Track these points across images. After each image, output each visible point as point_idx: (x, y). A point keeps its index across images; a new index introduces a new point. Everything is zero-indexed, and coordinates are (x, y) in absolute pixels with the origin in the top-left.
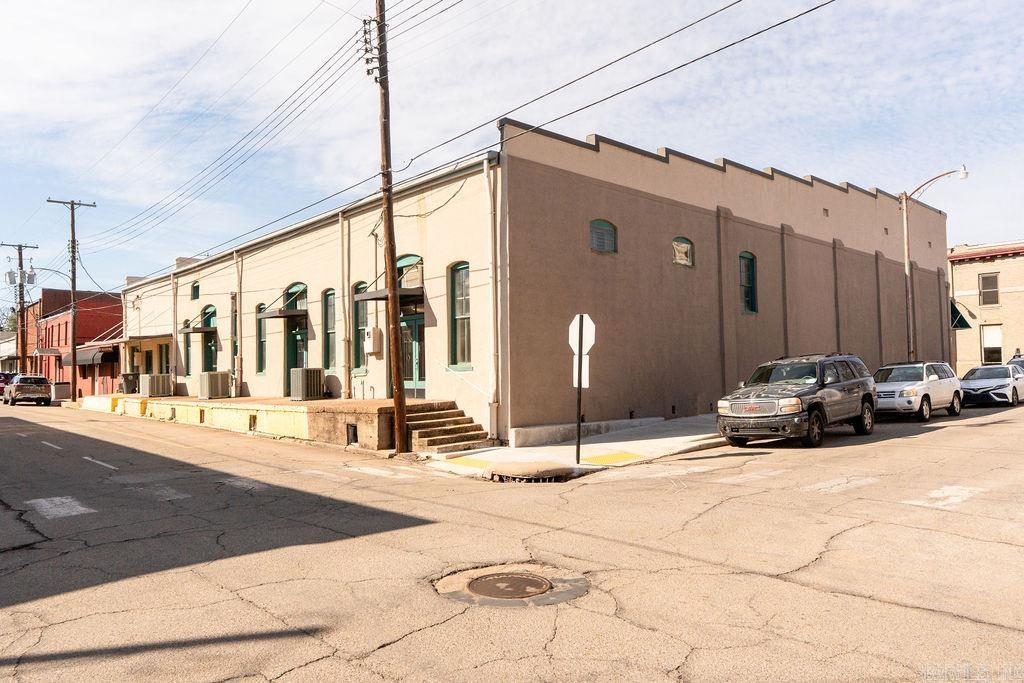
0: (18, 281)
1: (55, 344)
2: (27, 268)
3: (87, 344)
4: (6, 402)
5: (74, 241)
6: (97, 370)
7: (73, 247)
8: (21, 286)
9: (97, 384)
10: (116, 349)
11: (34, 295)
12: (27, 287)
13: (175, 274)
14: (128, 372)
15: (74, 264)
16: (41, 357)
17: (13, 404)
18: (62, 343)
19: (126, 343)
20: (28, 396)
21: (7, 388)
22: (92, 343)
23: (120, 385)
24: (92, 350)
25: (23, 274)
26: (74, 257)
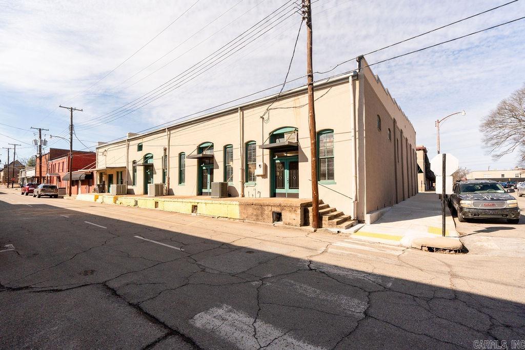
0: (39, 144)
1: (57, 171)
2: (43, 138)
3: (79, 171)
4: (35, 196)
5: (72, 125)
6: (80, 183)
7: (72, 128)
8: (40, 146)
9: (79, 189)
10: (92, 173)
11: (46, 150)
12: (43, 147)
13: (128, 140)
14: (98, 183)
15: (71, 135)
16: (51, 177)
17: (39, 197)
18: (61, 171)
19: (97, 171)
20: (47, 193)
21: (35, 190)
22: (80, 170)
23: (95, 189)
24: (80, 173)
25: (41, 141)
26: (72, 132)
